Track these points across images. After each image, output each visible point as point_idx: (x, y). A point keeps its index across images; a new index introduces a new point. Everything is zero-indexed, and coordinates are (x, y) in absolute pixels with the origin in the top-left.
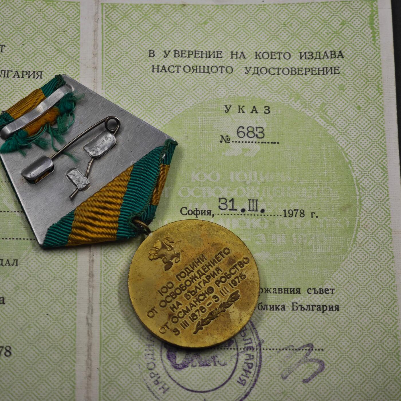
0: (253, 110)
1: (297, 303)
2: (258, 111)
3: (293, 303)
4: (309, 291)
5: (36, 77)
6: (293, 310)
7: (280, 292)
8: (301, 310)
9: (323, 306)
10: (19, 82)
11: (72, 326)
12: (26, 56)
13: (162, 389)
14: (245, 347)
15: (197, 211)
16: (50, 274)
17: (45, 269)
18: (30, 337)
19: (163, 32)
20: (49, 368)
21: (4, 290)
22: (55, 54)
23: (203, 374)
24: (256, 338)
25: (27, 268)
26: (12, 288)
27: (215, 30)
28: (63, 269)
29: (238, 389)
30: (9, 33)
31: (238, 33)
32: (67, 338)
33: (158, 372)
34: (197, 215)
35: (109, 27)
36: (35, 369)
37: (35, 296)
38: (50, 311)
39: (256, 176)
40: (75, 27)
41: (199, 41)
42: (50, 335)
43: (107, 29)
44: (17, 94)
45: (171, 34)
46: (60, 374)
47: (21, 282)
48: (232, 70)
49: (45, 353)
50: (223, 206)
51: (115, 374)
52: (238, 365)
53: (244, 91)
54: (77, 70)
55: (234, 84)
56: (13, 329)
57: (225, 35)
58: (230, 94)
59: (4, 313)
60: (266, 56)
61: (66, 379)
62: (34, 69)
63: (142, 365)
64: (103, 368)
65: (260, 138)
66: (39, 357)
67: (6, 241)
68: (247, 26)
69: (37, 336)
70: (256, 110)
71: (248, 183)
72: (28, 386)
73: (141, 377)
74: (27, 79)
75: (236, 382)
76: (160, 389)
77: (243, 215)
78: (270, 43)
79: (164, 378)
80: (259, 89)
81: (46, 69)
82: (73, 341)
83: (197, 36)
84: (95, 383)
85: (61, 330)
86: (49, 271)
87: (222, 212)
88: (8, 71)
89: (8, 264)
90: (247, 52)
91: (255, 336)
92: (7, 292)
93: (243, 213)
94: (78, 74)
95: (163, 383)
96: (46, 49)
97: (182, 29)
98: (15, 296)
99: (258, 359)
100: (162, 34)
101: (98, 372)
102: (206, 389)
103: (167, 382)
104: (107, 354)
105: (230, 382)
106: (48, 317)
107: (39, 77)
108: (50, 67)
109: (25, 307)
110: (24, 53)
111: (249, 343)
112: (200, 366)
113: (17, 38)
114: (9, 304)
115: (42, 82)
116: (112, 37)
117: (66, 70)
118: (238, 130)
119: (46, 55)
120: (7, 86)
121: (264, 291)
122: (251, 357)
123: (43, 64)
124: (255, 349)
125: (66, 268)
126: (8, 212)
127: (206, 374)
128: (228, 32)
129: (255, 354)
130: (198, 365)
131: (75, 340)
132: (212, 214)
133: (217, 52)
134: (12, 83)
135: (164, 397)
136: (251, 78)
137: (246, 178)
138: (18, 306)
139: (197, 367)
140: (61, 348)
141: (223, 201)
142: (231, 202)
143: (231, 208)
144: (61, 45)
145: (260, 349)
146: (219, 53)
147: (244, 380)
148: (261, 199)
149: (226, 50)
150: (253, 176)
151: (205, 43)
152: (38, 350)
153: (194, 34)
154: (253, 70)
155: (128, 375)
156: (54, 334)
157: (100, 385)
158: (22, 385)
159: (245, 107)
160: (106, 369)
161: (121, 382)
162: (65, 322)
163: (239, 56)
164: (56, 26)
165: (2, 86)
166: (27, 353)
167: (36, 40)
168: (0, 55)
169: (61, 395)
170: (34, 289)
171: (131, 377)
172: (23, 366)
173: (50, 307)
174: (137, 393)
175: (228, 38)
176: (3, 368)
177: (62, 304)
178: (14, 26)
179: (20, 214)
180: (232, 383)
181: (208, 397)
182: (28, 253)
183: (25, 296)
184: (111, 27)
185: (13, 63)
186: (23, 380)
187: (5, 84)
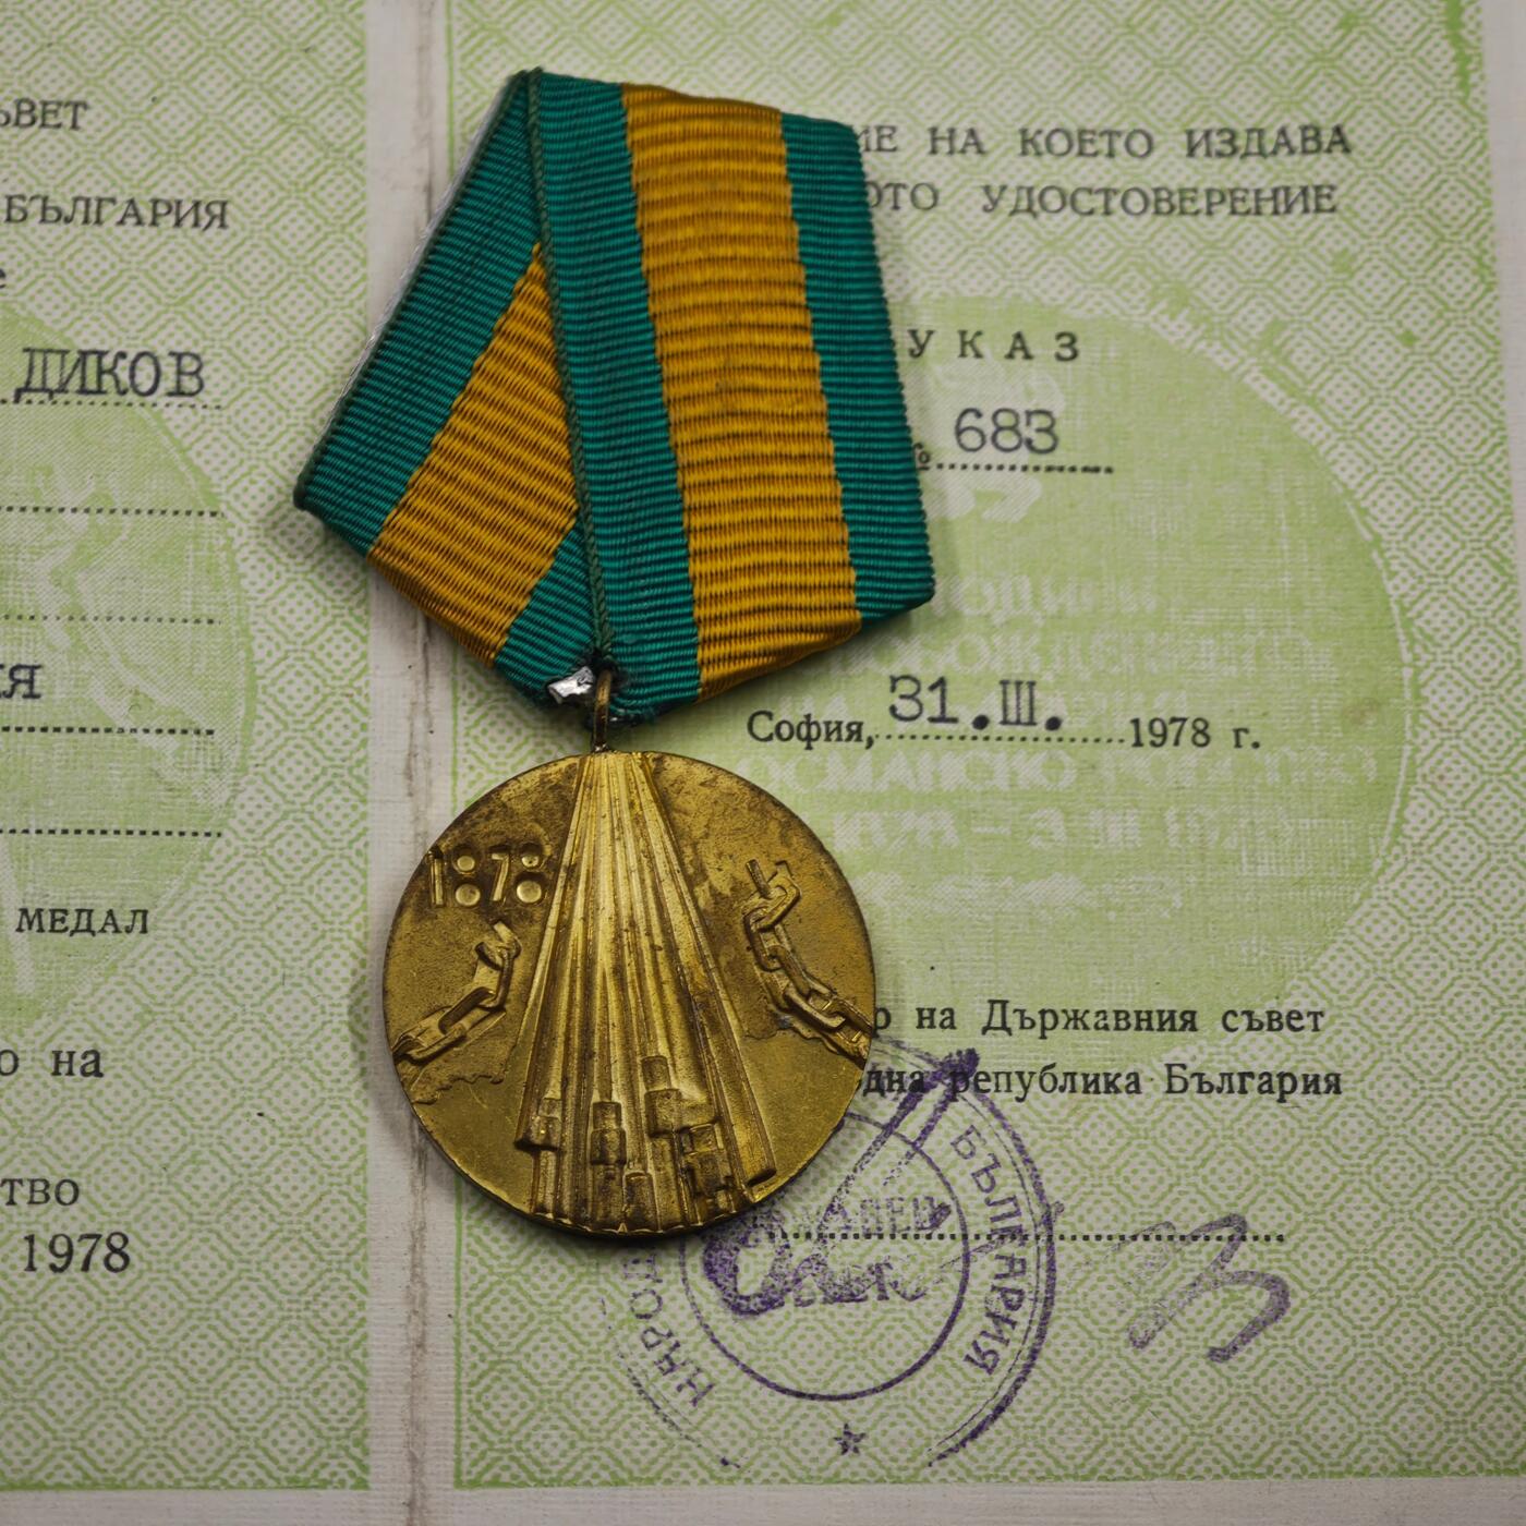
0: (1014, 348)
1: (1184, 1066)
2: (1033, 352)
3: (1169, 1067)
4: (1230, 1020)
5: (204, 223)
6: (1170, 1090)
7: (1123, 1024)
8: (1200, 1091)
9: (1282, 1076)
10: (144, 239)
11: (353, 1158)
12: (164, 145)
13: (688, 1391)
14: (994, 1231)
15: (809, 725)
17: (248, 947)
18: (197, 1197)
19: (674, 55)
20: (271, 1315)
21: (101, 1025)
22: (273, 135)
23: (840, 1331)
24: (1034, 1198)
25: (183, 941)
26: (128, 1016)
27: (869, 47)
28: (314, 943)
29: (968, 1385)
30: (99, 57)
31: (954, 58)
32: (334, 1202)
33: (673, 1325)
34: (808, 739)
35: (473, 35)
36: (218, 1317)
37: (215, 1046)
38: (270, 1102)
39: (1027, 597)
40: (347, 35)
41: (811, 90)
42: (273, 1192)
43: (466, 41)
44: (133, 285)
45: (706, 62)
46: (311, 1337)
47: (160, 995)
49: (255, 1258)
50: (907, 708)
51: (514, 1335)
52: (967, 1295)
53: (980, 275)
54: (356, 196)
55: (942, 250)
56: (133, 1170)
57: (906, 65)
58: (926, 289)
59: (100, 1112)
60: (1060, 143)
61: (333, 1354)
62: (197, 192)
63: (612, 1300)
64: (469, 1312)
65: (1041, 452)
66: (232, 1275)
67: (104, 839)
68: (989, 34)
69: (223, 1196)
70: (1024, 348)
71: (998, 619)
72: (193, 1380)
73: (609, 1347)
74: (172, 232)
75: (960, 1361)
76: (680, 1388)
77: (980, 741)
78: (1073, 98)
79: (695, 1347)
80: (1037, 268)
81: (240, 194)
82: (355, 1211)
83: (803, 71)
84: (440, 1369)
85: (313, 1172)
86: (264, 952)
87: (902, 727)
88: (100, 200)
89: (110, 929)
90: (990, 131)
91: (1031, 1189)
92: (110, 1033)
93: (981, 734)
94: (362, 213)
95: (691, 1368)
96: (240, 118)
97: (747, 43)
98: (141, 1047)
99: (1043, 1275)
100: (673, 62)
101: (453, 1329)
102: (852, 1388)
103: (704, 1364)
104: (482, 1261)
105: (938, 1358)
106: (264, 1122)
107: (217, 223)
108: (256, 186)
109: (176, 1087)
110: (157, 132)
111: (1010, 1215)
112: (825, 1301)
113: (129, 75)
114: (118, 1076)
115: (226, 241)
117: (314, 195)
118: (959, 421)
119: (240, 140)
120: (96, 258)
121: (1063, 1020)
122: (1015, 1266)
123: (228, 174)
124: (1031, 1238)
125: (327, 942)
126: (108, 730)
127: (851, 1333)
128: (917, 53)
129: (1029, 1253)
130: (820, 1297)
131: (362, 1212)
132: (865, 734)
133: (879, 128)
134: (117, 247)
135: (694, 1419)
136: (1007, 228)
137: (991, 603)
138: (150, 1083)
139: (816, 1306)
140: (313, 1240)
141: (906, 687)
142: (938, 692)
143: (937, 713)
144: (294, 102)
145: (1050, 1238)
146: (886, 132)
147: (992, 1352)
148: (1047, 678)
149: (910, 122)
150: (1016, 595)
151: (833, 95)
152: (230, 1246)
153: (794, 64)
154: (1014, 196)
155: (562, 1339)
156: (286, 1188)
157: (458, 1376)
158: (172, 1377)
159: (986, 336)
160: (478, 1318)
161: (536, 1366)
162: (326, 1141)
163: (959, 144)
164: (277, 28)
165: (79, 257)
166: (186, 1257)
167: (203, 84)
168: (70, 141)
169: (317, 1413)
170: (208, 1018)
171: (572, 1349)
172: (172, 1305)
173: (270, 1085)
174: (596, 1403)
175: (916, 78)
176: (102, 1315)
177: (312, 1075)
178: (120, 29)
179: (152, 740)
180: (947, 1363)
181: (857, 1415)
182: (187, 886)
183: (176, 1047)
184: (481, 35)
185: (118, 172)
186: (175, 1361)
187: (88, 250)
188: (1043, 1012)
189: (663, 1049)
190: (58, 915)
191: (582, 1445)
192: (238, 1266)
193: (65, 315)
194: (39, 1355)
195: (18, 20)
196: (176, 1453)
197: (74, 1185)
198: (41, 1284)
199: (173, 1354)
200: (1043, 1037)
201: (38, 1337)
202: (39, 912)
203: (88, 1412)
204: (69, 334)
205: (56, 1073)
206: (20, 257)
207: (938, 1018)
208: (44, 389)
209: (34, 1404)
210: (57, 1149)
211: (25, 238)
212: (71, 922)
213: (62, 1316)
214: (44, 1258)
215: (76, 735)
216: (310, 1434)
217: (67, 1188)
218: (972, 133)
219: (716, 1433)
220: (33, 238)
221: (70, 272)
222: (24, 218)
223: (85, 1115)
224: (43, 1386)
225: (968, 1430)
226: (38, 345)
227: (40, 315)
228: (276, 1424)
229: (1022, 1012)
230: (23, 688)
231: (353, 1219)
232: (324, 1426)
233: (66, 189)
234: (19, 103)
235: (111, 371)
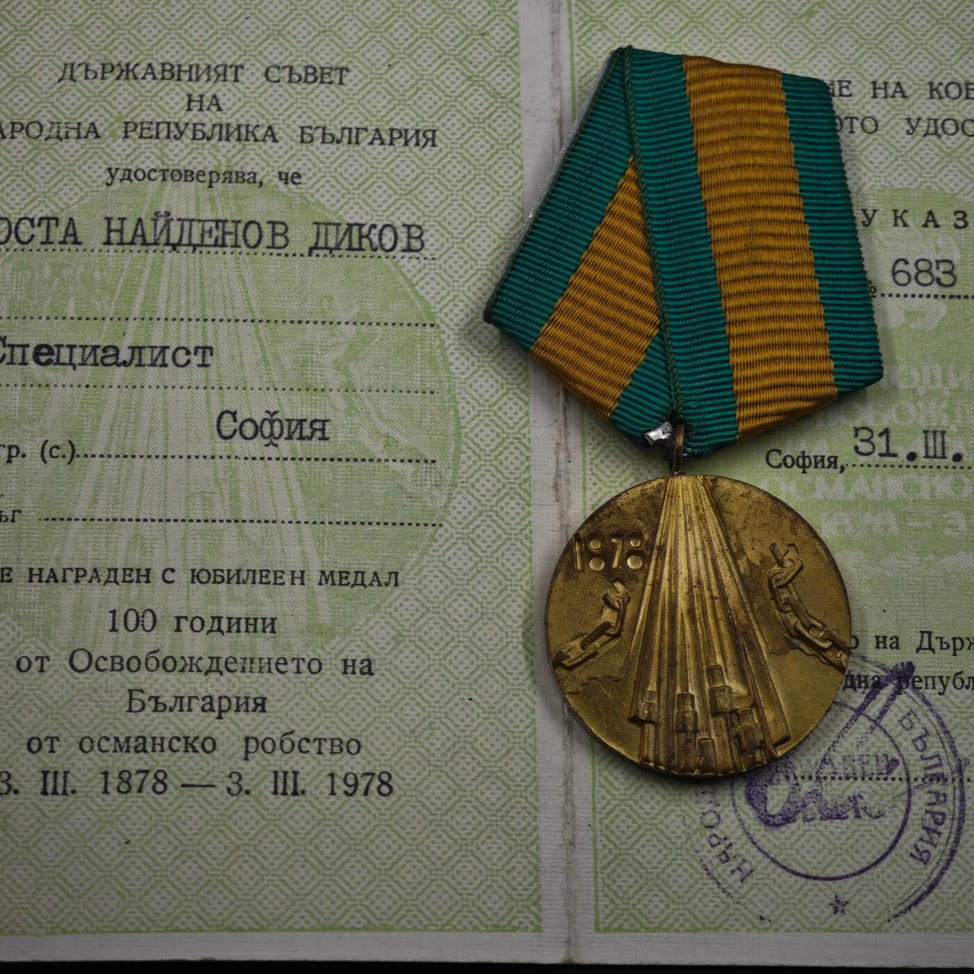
0: (928, 221)
2: (939, 223)
5: (422, 143)
10: (385, 154)
11: (527, 727)
12: (396, 94)
13: (738, 874)
14: (926, 776)
15: (804, 458)
16: (471, 605)
17: (460, 595)
18: (433, 750)
19: (711, 36)
20: (480, 824)
21: (371, 643)
22: (463, 88)
23: (832, 837)
24: (951, 755)
25: (420, 591)
26: (388, 638)
27: (833, 30)
28: (500, 593)
29: (912, 871)
30: (355, 39)
31: (886, 37)
32: (517, 754)
33: (728, 832)
34: (804, 467)
35: (586, 23)
36: (447, 825)
37: (441, 657)
38: (475, 691)
39: (938, 377)
40: (507, 25)
41: (797, 58)
42: (479, 747)
43: (581, 28)
44: (380, 183)
45: (731, 40)
46: (505, 837)
47: (407, 625)
48: (876, 125)
49: (469, 788)
50: (866, 447)
51: (629, 838)
52: (911, 816)
53: (905, 174)
54: (516, 126)
55: (881, 158)
56: (393, 733)
57: (856, 41)
58: (872, 183)
59: (373, 697)
60: (954, 91)
61: (519, 848)
62: (417, 124)
63: (688, 815)
64: (601, 823)
65: (946, 286)
66: (455, 798)
67: (371, 528)
68: (908, 22)
69: (449, 749)
70: (934, 221)
71: (921, 391)
72: (433, 863)
73: (688, 845)
74: (402, 149)
75: (906, 857)
76: (733, 872)
77: (911, 469)
78: (961, 62)
79: (741, 847)
80: (941, 170)
81: (444, 125)
82: (529, 760)
83: (791, 45)
84: (584, 859)
85: (503, 735)
86: (470, 599)
87: (862, 459)
88: (358, 129)
89: (375, 583)
90: (910, 83)
91: (949, 750)
92: (377, 648)
93: (912, 464)
94: (519, 136)
95: (739, 859)
96: (442, 78)
97: (756, 29)
98: (396, 657)
99: (958, 804)
100: (710, 40)
101: (591, 833)
102: (839, 873)
103: (748, 857)
104: (608, 792)
105: (893, 854)
106: (473, 705)
107: (430, 143)
108: (454, 120)
109: (418, 682)
110: (391, 86)
111: (936, 766)
112: (822, 819)
113: (374, 51)
114: (382, 675)
115: (436, 155)
116: (595, 48)
117: (489, 125)
118: (894, 267)
119: (444, 92)
120: (356, 166)
121: (967, 644)
122: (940, 798)
123: (436, 112)
124: (950, 780)
125: (508, 592)
126: (371, 460)
127: (838, 839)
128: (863, 34)
129: (949, 790)
130: (819, 816)
131: (534, 760)
132: (839, 464)
133: (840, 82)
134: (369, 158)
135: (743, 891)
136: (921, 144)
137: (917, 381)
138: (403, 680)
139: (816, 822)
140: (504, 778)
141: (864, 434)
142: (884, 438)
143: (884, 451)
144: (476, 67)
145: (961, 781)
146: (845, 84)
147: (926, 851)
148: (953, 428)
149: (859, 78)
150: (932, 376)
151: (810, 60)
152: (453, 781)
153: (786, 41)
154: (925, 125)
155: (659, 841)
156: (487, 746)
157: (595, 863)
158: (420, 861)
159: (910, 212)
160: (607, 827)
161: (643, 857)
162: (511, 716)
163: (890, 91)
164: (464, 21)
165: (346, 165)
166: (427, 787)
167: (419, 56)
168: (338, 92)
169: (509, 885)
170: (436, 640)
171: (665, 846)
172: (419, 817)
173: (476, 681)
174: (681, 881)
175: (863, 50)
176: (377, 823)
177: (502, 675)
178: (367, 21)
179: (398, 466)
180: (898, 858)
181: (844, 889)
182: (422, 557)
183: (418, 657)
184: (590, 24)
185: (369, 111)
186: (422, 852)
187: (351, 161)
188: (954, 639)
189: (719, 661)
190: (344, 574)
191: (673, 906)
192: (459, 793)
193: (338, 201)
194: (339, 847)
195: (304, 16)
196: (424, 909)
197: (358, 742)
198: (339, 803)
199: (421, 848)
200: (955, 654)
201: (339, 836)
202: (332, 573)
203: (370, 883)
204: (341, 213)
205: (345, 673)
206: (310, 165)
207: (889, 642)
208: (326, 248)
209: (337, 878)
210: (346, 719)
211: (312, 153)
212: (351, 579)
213: (352, 823)
214: (341, 787)
215: (351, 463)
216: (506, 898)
217: (353, 744)
218: (898, 84)
219: (756, 900)
220: (317, 153)
221: (341, 174)
222: (312, 140)
223: (363, 699)
224: (341, 867)
225: (913, 899)
226: (322, 220)
227: (323, 201)
228: (484, 892)
229: (941, 639)
230: (319, 434)
231: (528, 764)
232: (514, 893)
233: (336, 122)
234: (306, 68)
235: (367, 236)
